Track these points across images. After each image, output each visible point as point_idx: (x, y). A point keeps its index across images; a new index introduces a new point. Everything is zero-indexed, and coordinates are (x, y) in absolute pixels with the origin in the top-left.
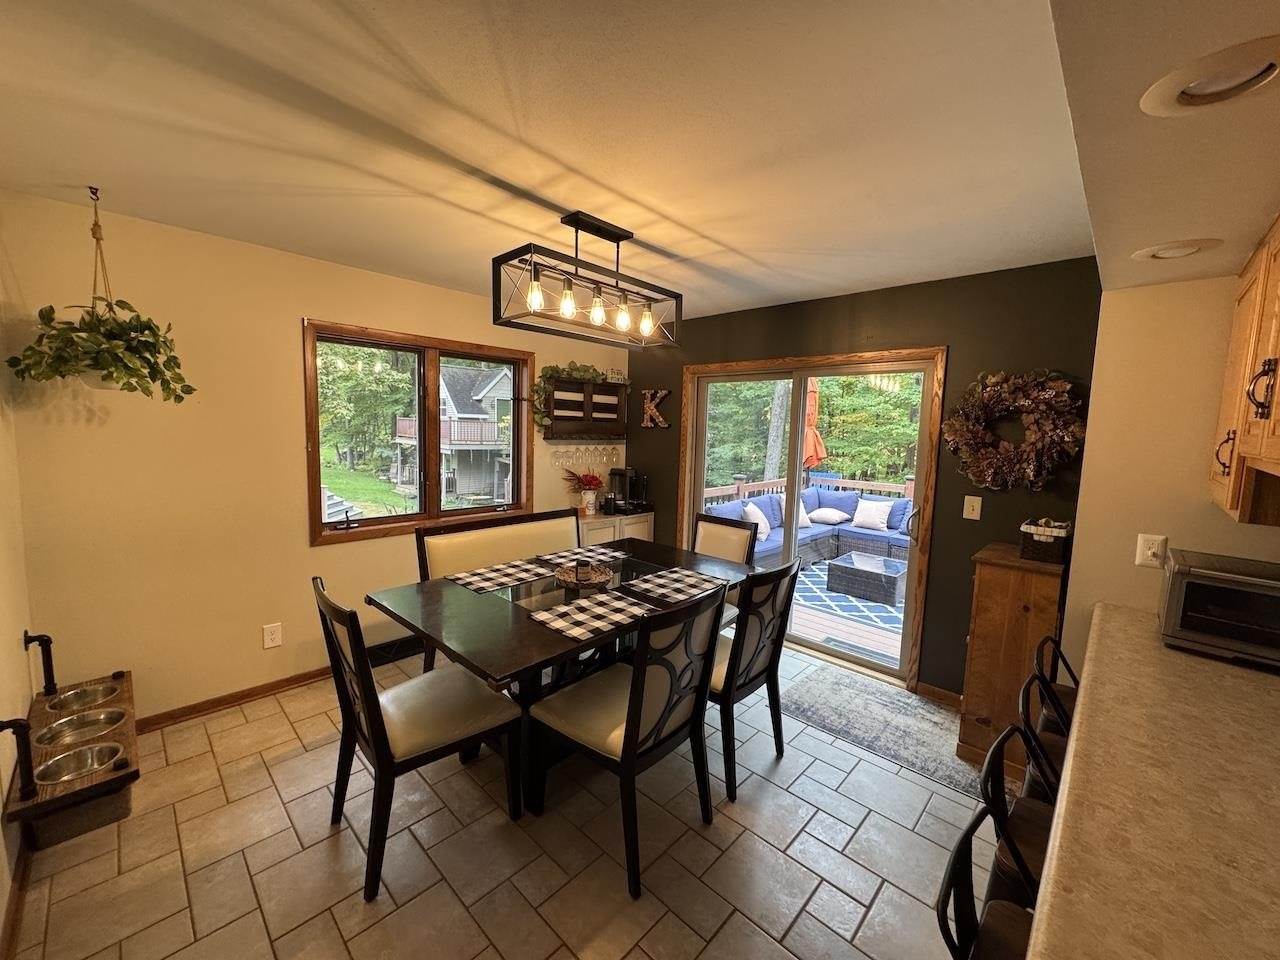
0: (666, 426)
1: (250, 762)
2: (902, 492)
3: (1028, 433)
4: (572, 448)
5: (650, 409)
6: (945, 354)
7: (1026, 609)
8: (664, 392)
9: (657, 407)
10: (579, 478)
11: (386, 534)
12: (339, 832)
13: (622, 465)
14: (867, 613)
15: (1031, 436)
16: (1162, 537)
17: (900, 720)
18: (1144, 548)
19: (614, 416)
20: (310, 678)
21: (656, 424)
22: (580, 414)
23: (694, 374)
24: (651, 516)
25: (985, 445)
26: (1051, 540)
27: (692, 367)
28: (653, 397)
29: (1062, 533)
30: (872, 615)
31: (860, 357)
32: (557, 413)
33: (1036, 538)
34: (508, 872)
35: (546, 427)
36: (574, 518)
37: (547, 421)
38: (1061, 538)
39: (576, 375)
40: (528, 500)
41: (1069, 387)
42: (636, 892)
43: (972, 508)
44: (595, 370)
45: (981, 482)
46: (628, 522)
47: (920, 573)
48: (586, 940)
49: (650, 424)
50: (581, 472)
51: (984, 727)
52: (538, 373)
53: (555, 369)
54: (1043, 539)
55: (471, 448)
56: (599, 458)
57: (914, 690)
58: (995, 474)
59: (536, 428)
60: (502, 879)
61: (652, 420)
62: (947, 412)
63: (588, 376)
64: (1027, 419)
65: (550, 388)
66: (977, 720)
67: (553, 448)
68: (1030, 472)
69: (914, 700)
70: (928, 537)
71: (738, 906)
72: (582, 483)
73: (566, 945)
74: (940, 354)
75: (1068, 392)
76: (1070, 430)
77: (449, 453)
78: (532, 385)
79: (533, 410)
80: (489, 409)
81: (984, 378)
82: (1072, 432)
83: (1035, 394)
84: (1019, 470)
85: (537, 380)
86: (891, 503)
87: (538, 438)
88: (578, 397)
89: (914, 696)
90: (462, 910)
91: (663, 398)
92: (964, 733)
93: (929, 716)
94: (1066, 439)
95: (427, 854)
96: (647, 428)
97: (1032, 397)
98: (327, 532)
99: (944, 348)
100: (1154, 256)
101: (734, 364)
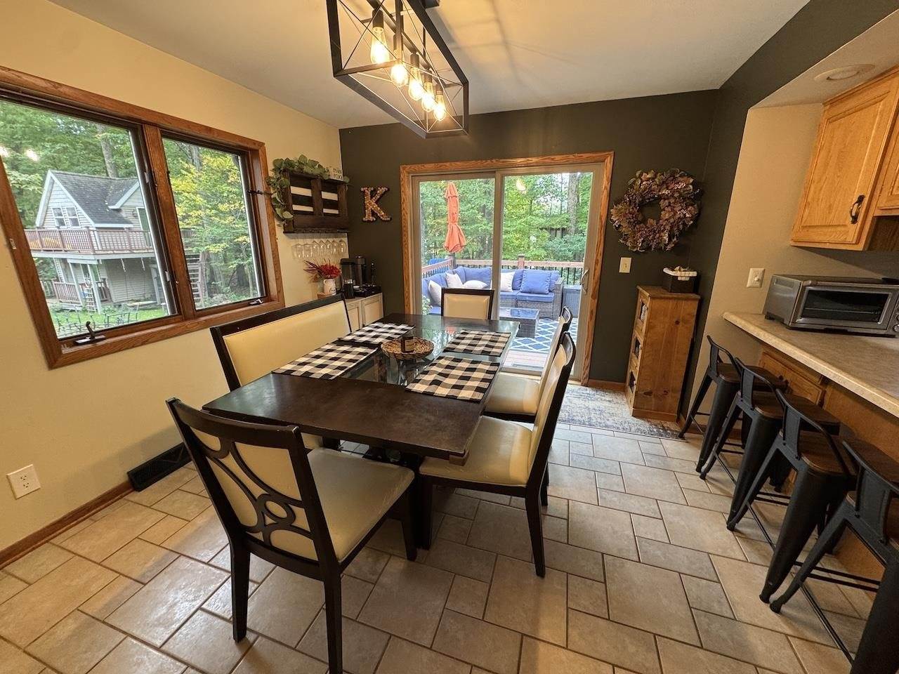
0: (389, 219)
1: (71, 625)
2: (516, 265)
3: (663, 213)
4: (309, 241)
5: (371, 204)
6: (613, 157)
7: (677, 323)
8: (384, 189)
9: (376, 202)
10: (318, 268)
11: (145, 341)
12: (251, 646)
13: (347, 256)
14: (523, 345)
15: (665, 215)
16: (763, 269)
17: (591, 404)
18: (752, 277)
19: (336, 212)
20: (89, 511)
21: (378, 218)
22: (310, 209)
23: (409, 173)
24: (380, 296)
25: (640, 223)
26: (688, 279)
27: (409, 166)
28: (373, 194)
29: (694, 274)
30: (526, 345)
31: (553, 159)
32: (296, 207)
33: (679, 279)
34: (439, 603)
35: (288, 221)
36: (342, 302)
37: (288, 215)
38: (694, 277)
39: (306, 169)
40: (279, 292)
41: (691, 181)
42: (541, 572)
43: (625, 265)
44: (320, 166)
45: (635, 247)
46: (366, 302)
47: (592, 312)
48: (535, 623)
49: (371, 218)
50: (319, 263)
51: (648, 396)
52: (271, 167)
53: (288, 162)
54: (683, 279)
55: (121, 257)
56: (331, 250)
57: (586, 385)
58: (643, 241)
59: (277, 223)
60: (440, 610)
61: (373, 214)
62: (613, 200)
63: (316, 171)
64: (663, 203)
65: (286, 181)
66: (645, 393)
67: (293, 242)
68: (666, 238)
69: (589, 390)
70: (597, 287)
71: (604, 551)
72: (321, 272)
73: (525, 635)
74: (609, 158)
75: (691, 184)
76: (689, 209)
77: (95, 263)
78: (267, 179)
79: (272, 203)
80: (131, 218)
81: (641, 175)
82: (690, 211)
83: (672, 186)
84: (658, 238)
85: (271, 174)
86: (513, 273)
87: (279, 232)
88: (306, 192)
89: (588, 388)
90: (428, 652)
91: (382, 196)
92: (637, 402)
93: (603, 398)
94: (687, 215)
95: (358, 622)
96: (369, 221)
97: (670, 188)
98: (66, 350)
99: (612, 152)
100: (828, 78)
101: (448, 164)
